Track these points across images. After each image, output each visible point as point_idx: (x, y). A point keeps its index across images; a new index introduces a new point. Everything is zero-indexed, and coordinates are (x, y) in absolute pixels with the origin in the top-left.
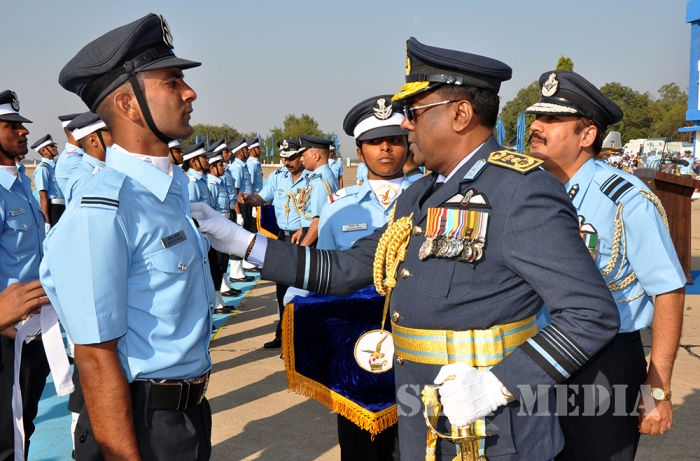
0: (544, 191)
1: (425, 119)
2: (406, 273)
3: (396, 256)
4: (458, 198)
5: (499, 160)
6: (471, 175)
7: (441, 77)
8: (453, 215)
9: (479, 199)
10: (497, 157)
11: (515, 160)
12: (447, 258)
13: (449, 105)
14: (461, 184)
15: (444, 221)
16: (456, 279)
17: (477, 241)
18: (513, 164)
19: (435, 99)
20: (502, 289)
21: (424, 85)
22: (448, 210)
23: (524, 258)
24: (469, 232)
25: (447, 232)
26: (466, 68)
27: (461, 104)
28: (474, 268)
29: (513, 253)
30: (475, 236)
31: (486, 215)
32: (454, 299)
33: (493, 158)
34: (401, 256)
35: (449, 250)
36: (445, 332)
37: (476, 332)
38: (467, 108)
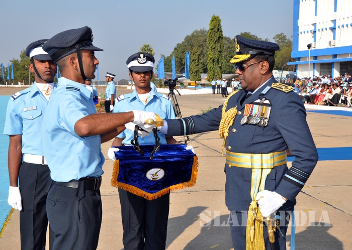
0: (294, 100)
2: (235, 130)
3: (229, 124)
4: (258, 101)
5: (276, 87)
6: (264, 92)
8: (256, 107)
9: (267, 102)
10: (275, 85)
11: (283, 87)
12: (253, 124)
14: (260, 95)
15: (252, 109)
16: (256, 134)
17: (266, 118)
18: (282, 89)
19: (253, 61)
20: (274, 138)
21: (248, 56)
22: (254, 105)
23: (283, 127)
24: (263, 114)
25: (253, 114)
27: (264, 63)
28: (264, 129)
29: (280, 124)
30: (265, 116)
31: (270, 108)
32: (255, 141)
33: (273, 86)
34: (231, 124)
35: (254, 121)
36: (250, 154)
37: (263, 155)
38: (266, 64)
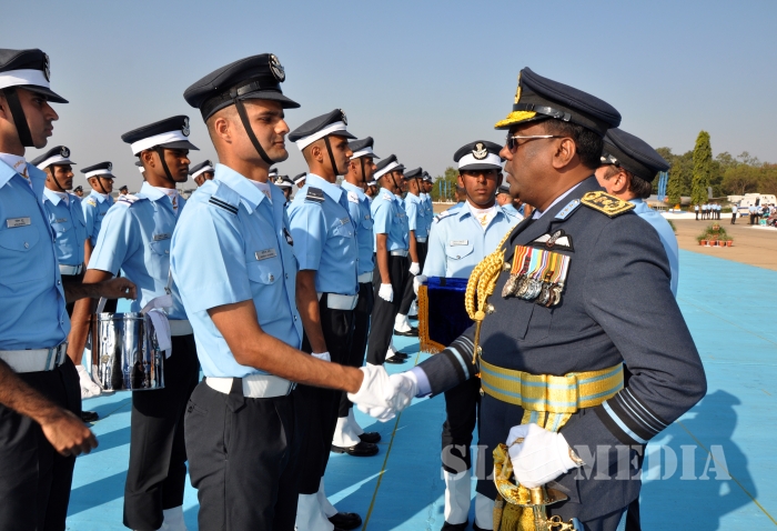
1: (525, 150)
4: (545, 238)
5: (592, 201)
6: (562, 215)
7: (548, 110)
8: (537, 254)
9: (564, 241)
10: (591, 198)
11: (606, 202)
12: (525, 299)
13: (552, 139)
14: (552, 223)
15: (528, 259)
16: (533, 323)
17: (556, 285)
18: (603, 206)
19: (539, 132)
20: (581, 336)
21: (530, 115)
22: (533, 250)
23: (603, 307)
24: (550, 274)
25: (529, 274)
26: (576, 104)
27: (565, 141)
28: (552, 313)
29: (594, 301)
30: (554, 280)
31: (568, 258)
32: (531, 341)
33: (586, 199)
35: (529, 290)
36: (520, 373)
37: (551, 378)
38: (570, 146)
